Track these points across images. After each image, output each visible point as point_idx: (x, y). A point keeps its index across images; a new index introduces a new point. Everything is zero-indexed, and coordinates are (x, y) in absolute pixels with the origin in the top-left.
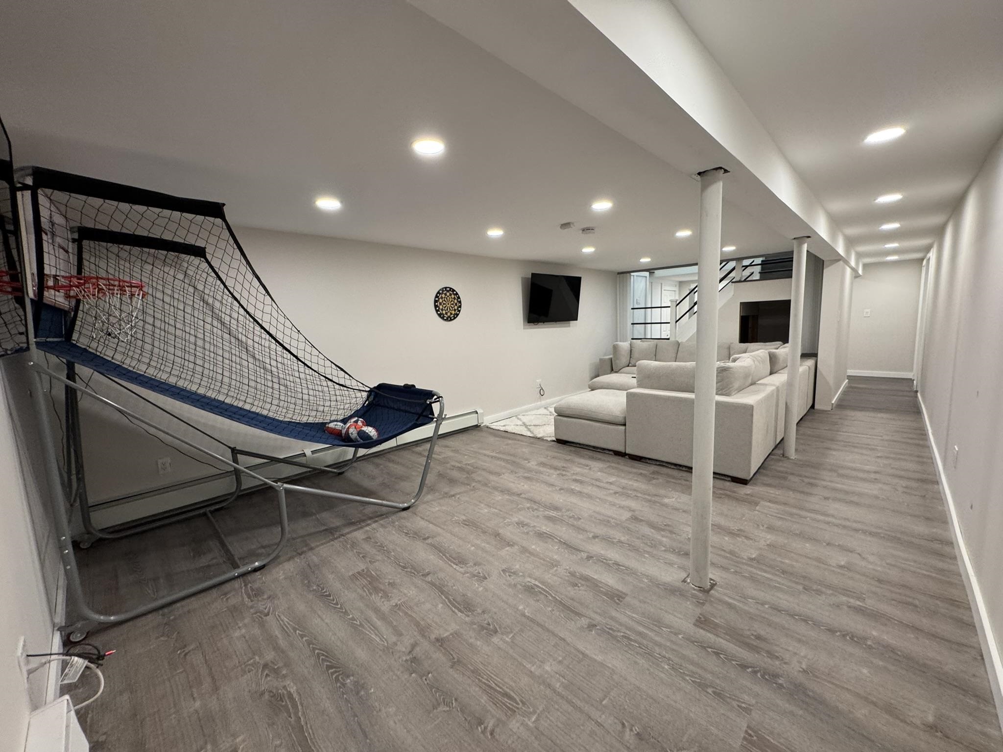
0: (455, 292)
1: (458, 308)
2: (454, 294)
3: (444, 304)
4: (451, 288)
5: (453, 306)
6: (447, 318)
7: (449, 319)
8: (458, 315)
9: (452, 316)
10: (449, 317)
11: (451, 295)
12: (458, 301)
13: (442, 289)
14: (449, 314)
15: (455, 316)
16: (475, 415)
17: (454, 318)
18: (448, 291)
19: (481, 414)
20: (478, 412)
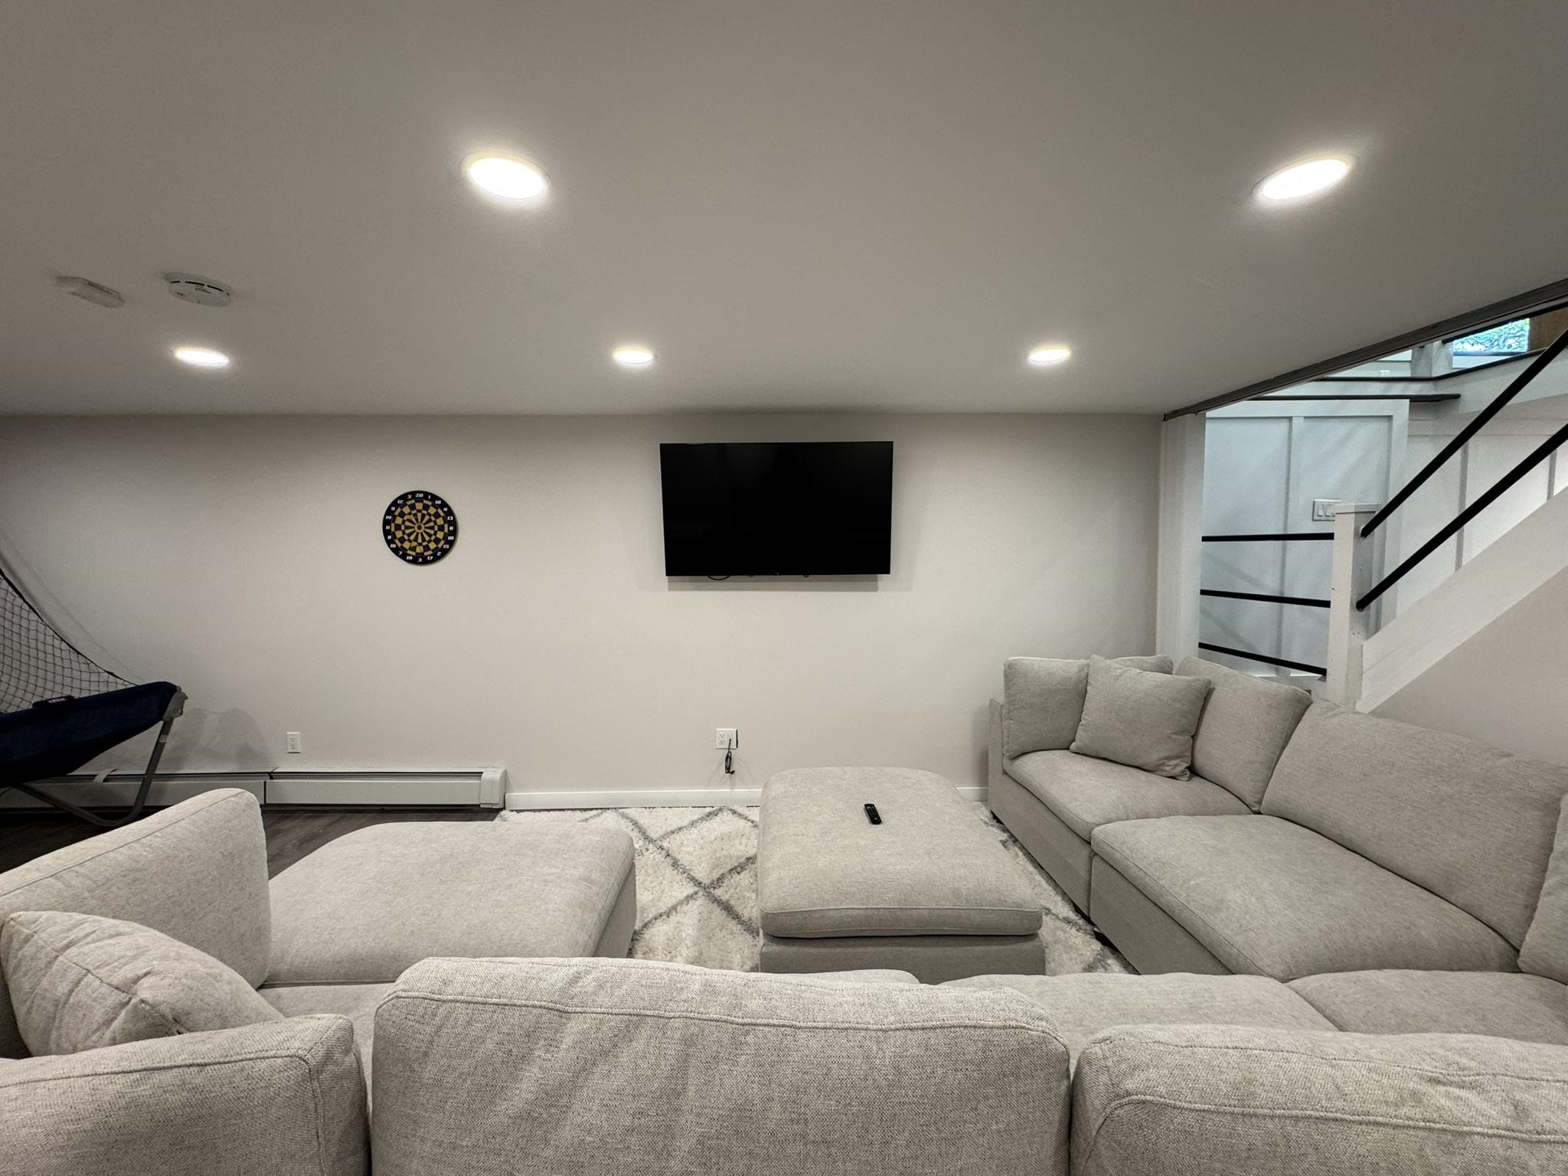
0: (437, 502)
1: (445, 535)
2: (435, 506)
3: (407, 528)
4: (425, 493)
5: (430, 532)
6: (415, 558)
7: (420, 560)
8: (446, 552)
9: (428, 553)
10: (419, 555)
11: (425, 507)
12: (445, 521)
13: (402, 498)
14: (418, 549)
15: (439, 554)
16: (474, 781)
17: (436, 559)
18: (420, 500)
19: (492, 782)
20: (483, 775)
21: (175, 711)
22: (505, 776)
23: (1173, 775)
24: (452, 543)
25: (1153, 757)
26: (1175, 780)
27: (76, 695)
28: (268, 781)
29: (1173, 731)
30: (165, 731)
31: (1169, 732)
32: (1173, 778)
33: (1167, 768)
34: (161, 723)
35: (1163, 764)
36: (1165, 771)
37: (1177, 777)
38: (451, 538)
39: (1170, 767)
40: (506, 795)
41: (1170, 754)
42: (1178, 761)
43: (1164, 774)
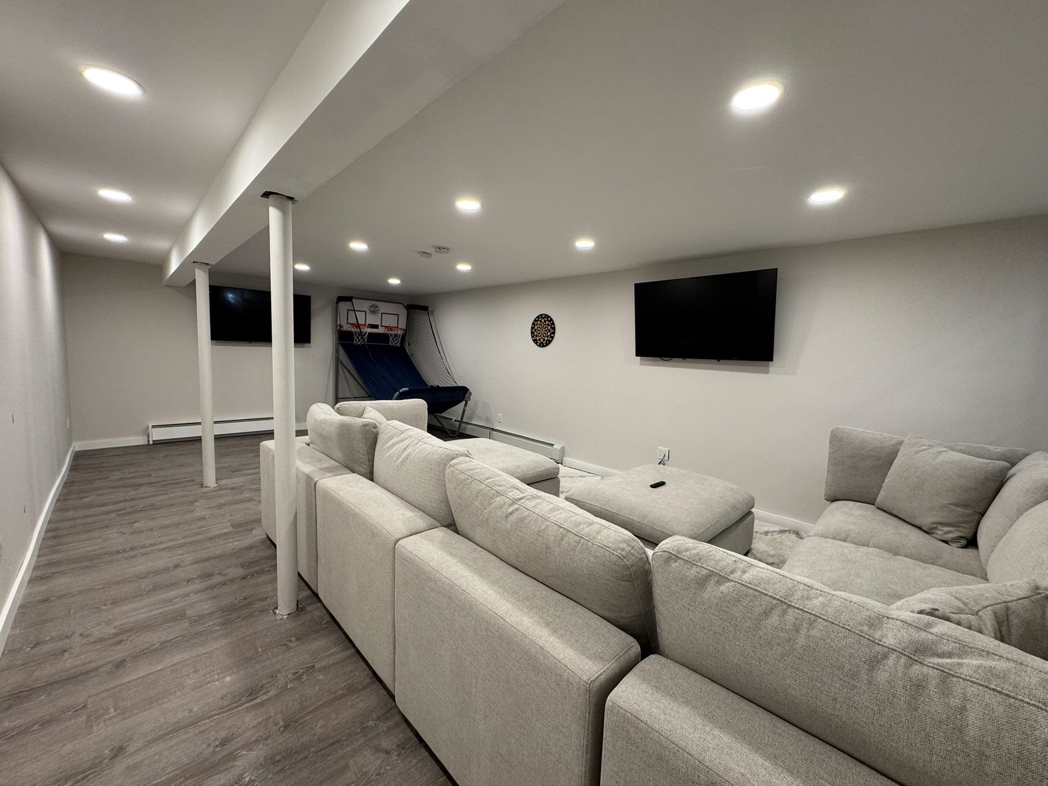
0: (549, 319)
1: (551, 334)
2: (548, 321)
3: (539, 330)
4: (546, 315)
5: (546, 332)
6: (540, 344)
7: (542, 345)
8: (550, 342)
9: (545, 342)
10: (542, 343)
11: (545, 321)
12: (551, 327)
13: (538, 317)
14: (542, 340)
15: (548, 342)
16: (550, 448)
17: (547, 345)
18: (543, 318)
19: (557, 449)
20: (554, 446)
21: (468, 398)
22: (563, 449)
23: (945, 539)
24: (552, 338)
25: (926, 521)
26: (947, 545)
27: (440, 386)
28: (491, 431)
29: (951, 502)
30: (465, 405)
31: (947, 502)
32: (945, 542)
33: (940, 532)
34: (464, 402)
35: (936, 528)
36: (938, 534)
37: (949, 543)
38: (552, 335)
39: (942, 532)
40: (563, 458)
41: (944, 520)
42: (952, 529)
43: (938, 537)
